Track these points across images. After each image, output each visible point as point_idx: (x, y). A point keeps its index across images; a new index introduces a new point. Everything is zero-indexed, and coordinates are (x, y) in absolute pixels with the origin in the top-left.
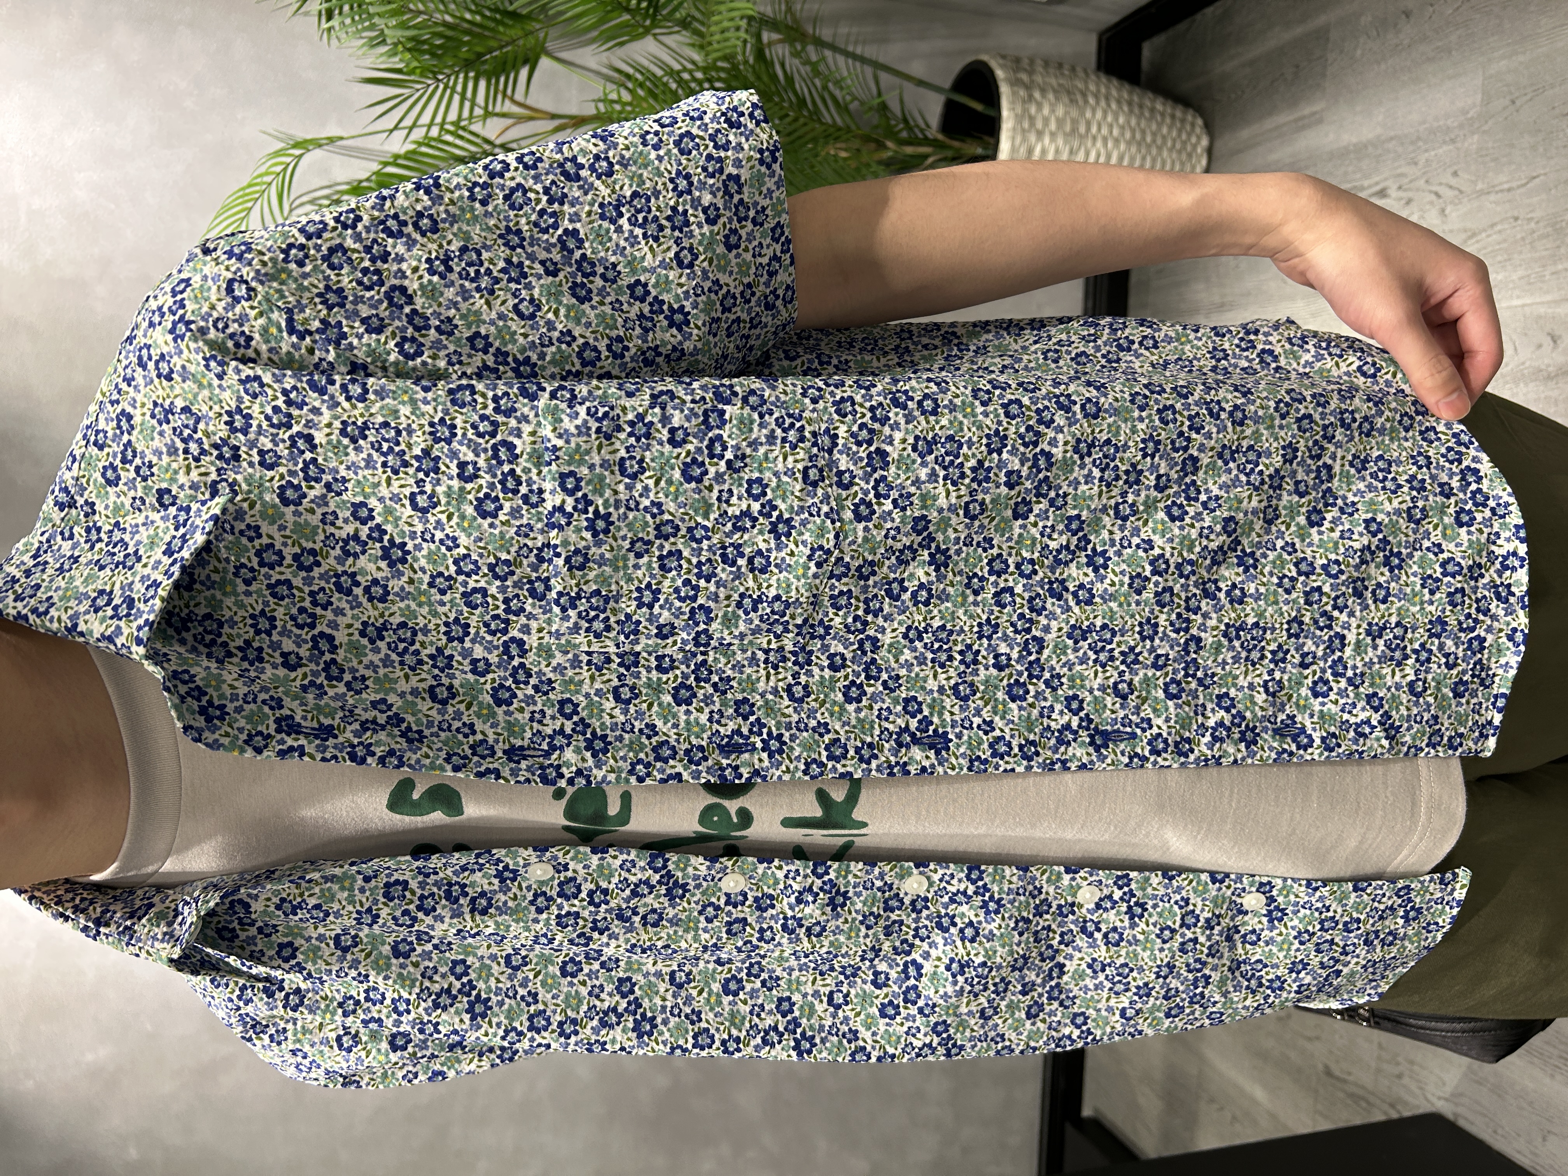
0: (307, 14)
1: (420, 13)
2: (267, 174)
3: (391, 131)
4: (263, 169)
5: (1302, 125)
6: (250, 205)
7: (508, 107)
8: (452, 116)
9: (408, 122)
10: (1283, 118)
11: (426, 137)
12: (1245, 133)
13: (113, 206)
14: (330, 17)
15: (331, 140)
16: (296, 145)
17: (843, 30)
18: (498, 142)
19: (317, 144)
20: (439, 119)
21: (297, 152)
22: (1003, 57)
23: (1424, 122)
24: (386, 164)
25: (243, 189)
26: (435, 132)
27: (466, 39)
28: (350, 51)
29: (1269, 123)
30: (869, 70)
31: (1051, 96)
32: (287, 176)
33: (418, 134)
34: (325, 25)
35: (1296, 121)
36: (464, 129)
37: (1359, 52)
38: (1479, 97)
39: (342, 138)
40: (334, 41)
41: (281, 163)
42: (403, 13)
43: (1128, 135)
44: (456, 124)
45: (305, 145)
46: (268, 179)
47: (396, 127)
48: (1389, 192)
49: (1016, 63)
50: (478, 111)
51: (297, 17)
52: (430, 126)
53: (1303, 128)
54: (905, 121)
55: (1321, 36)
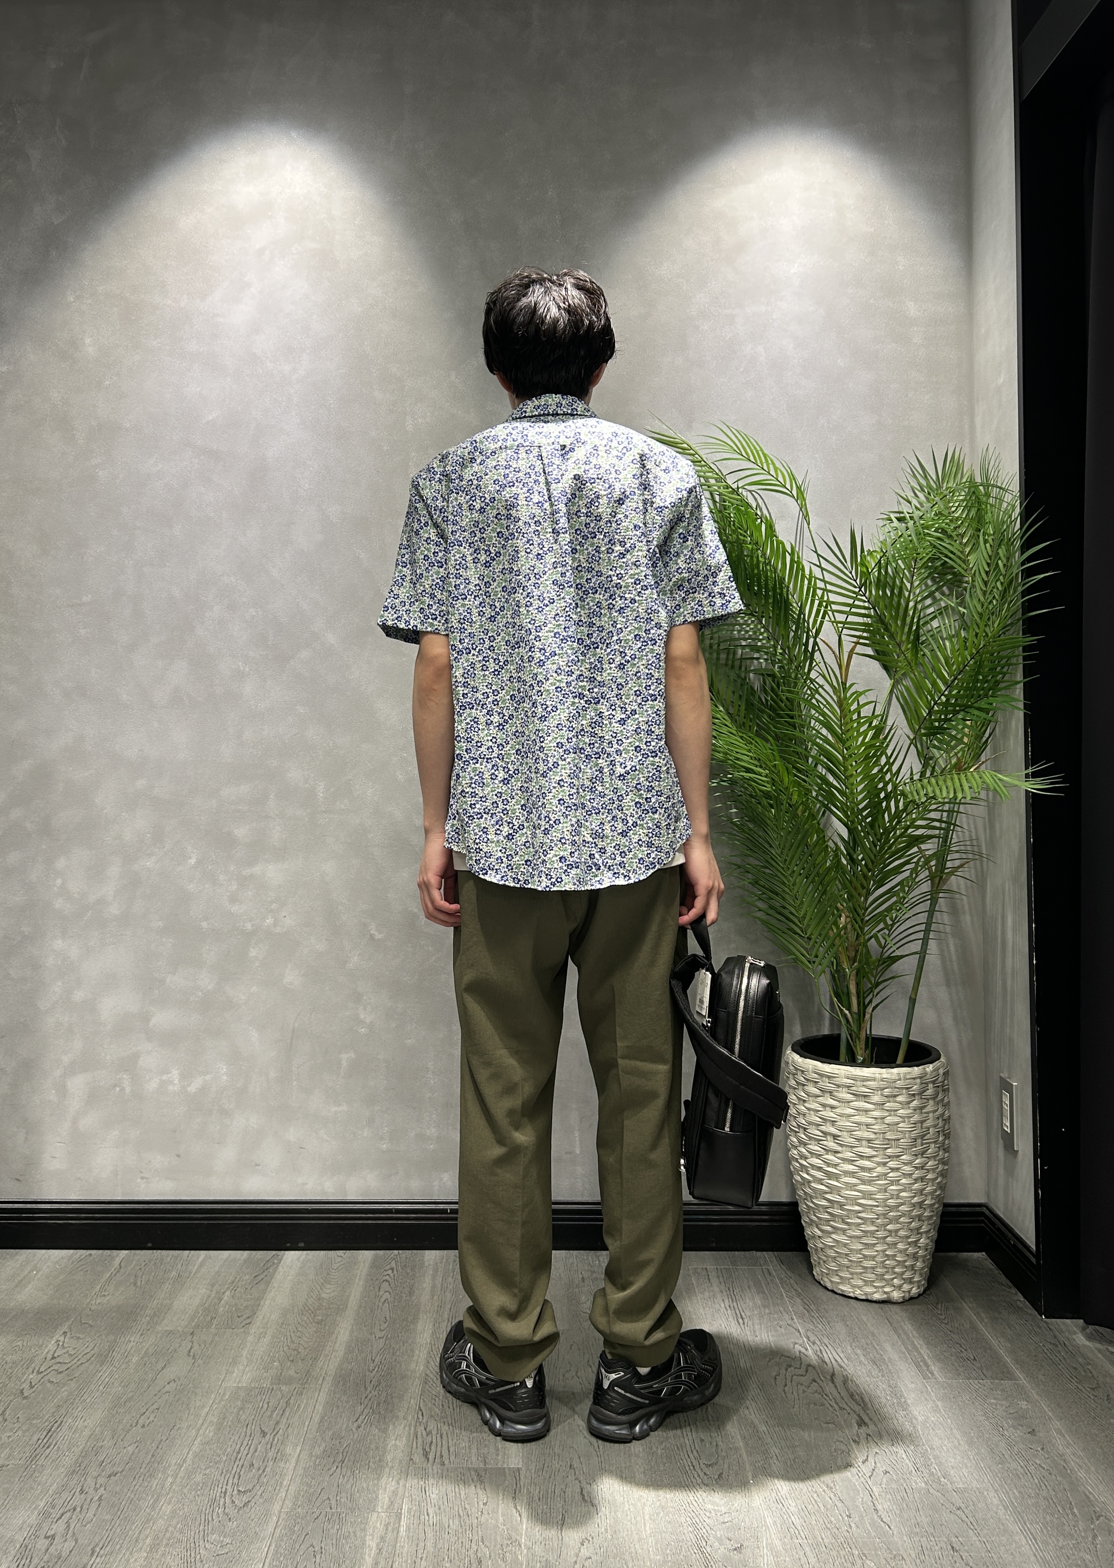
0: (899, 503)
1: (912, 584)
2: (776, 469)
3: (816, 552)
4: (778, 465)
5: (921, 1366)
6: (752, 458)
7: (847, 647)
8: (833, 597)
9: (824, 564)
10: (925, 1351)
11: (816, 578)
12: (908, 1327)
13: (742, 369)
14: (899, 520)
15: (806, 516)
16: (799, 488)
17: (946, 918)
18: (818, 640)
19: (803, 508)
20: (829, 587)
21: (794, 492)
22: (946, 1074)
23: (932, 1448)
24: (792, 554)
25: (762, 450)
26: (820, 584)
27: (899, 622)
28: (876, 534)
29: (919, 1343)
30: (916, 946)
31: (916, 1118)
32: (777, 488)
33: (817, 572)
34: (893, 516)
35: (924, 1361)
36: (826, 607)
37: (993, 1401)
38: (961, 1486)
39: (809, 524)
40: (881, 523)
41: (785, 481)
42: (910, 571)
43: (891, 1202)
44: (829, 603)
45: (800, 497)
46: (772, 472)
47: (818, 555)
48: (864, 1428)
49: (942, 1086)
50: (841, 617)
51: (895, 495)
52: (823, 580)
53: (918, 1366)
54: (877, 984)
55: (1006, 1374)
